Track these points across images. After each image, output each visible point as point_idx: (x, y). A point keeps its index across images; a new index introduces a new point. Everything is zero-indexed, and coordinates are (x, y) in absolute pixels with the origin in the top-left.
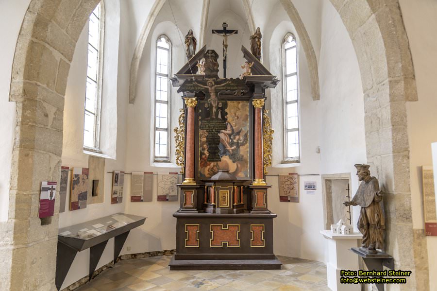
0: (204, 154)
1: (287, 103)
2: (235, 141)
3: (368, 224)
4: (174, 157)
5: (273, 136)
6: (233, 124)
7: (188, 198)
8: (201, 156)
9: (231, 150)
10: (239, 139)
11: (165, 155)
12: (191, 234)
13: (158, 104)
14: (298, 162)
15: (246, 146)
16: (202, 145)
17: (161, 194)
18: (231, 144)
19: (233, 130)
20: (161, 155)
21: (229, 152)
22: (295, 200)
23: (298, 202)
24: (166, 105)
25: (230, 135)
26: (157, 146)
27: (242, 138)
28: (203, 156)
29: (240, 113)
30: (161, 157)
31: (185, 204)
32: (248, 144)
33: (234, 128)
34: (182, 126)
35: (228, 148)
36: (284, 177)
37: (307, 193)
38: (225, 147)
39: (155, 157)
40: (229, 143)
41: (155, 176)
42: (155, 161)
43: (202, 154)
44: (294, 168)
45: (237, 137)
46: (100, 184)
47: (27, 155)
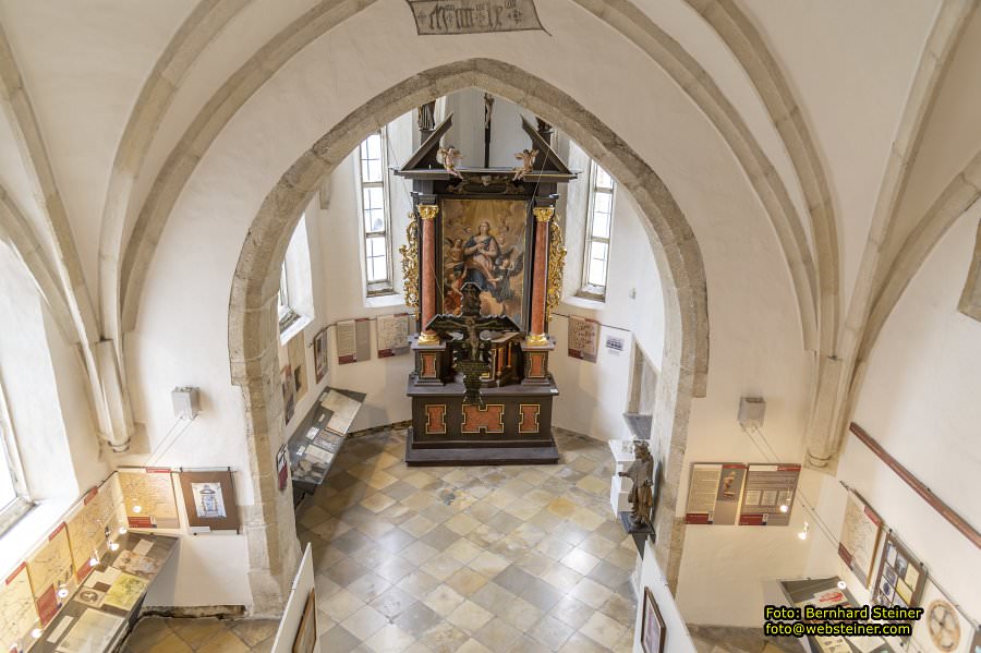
0: (450, 289)
1: (596, 189)
2: (502, 268)
3: (637, 501)
4: (400, 283)
5: (566, 259)
6: (500, 239)
7: (427, 364)
8: (446, 292)
9: (494, 284)
10: (508, 265)
11: (384, 277)
12: (433, 416)
13: (366, 190)
14: (602, 298)
15: (519, 276)
16: (447, 275)
17: (383, 348)
18: (496, 274)
19: (498, 249)
20: (377, 278)
21: (491, 285)
22: (592, 358)
23: (595, 362)
24: (381, 189)
25: (493, 259)
26: (369, 261)
27: (513, 263)
28: (449, 293)
29: (512, 221)
30: (378, 282)
31: (423, 373)
32: (523, 273)
33: (501, 246)
34: (412, 242)
35: (491, 279)
36: (579, 322)
37: (610, 351)
38: (484, 278)
39: (369, 284)
40: (491, 272)
41: (372, 323)
42: (371, 294)
43: (448, 289)
44: (594, 311)
45: (506, 261)
46: (302, 371)
47: (262, 439)
